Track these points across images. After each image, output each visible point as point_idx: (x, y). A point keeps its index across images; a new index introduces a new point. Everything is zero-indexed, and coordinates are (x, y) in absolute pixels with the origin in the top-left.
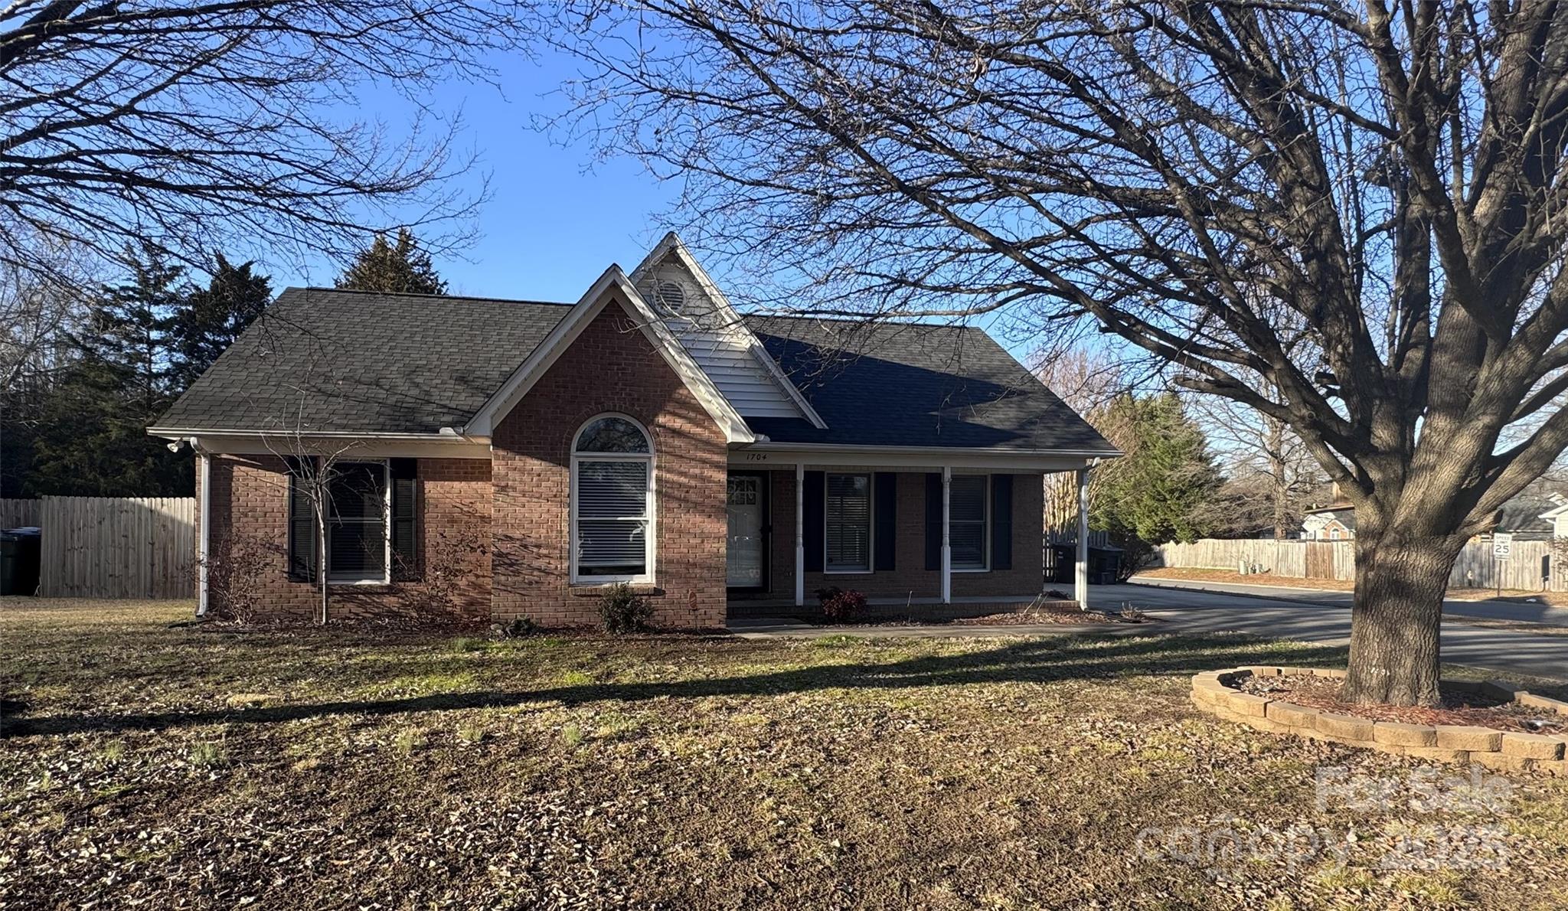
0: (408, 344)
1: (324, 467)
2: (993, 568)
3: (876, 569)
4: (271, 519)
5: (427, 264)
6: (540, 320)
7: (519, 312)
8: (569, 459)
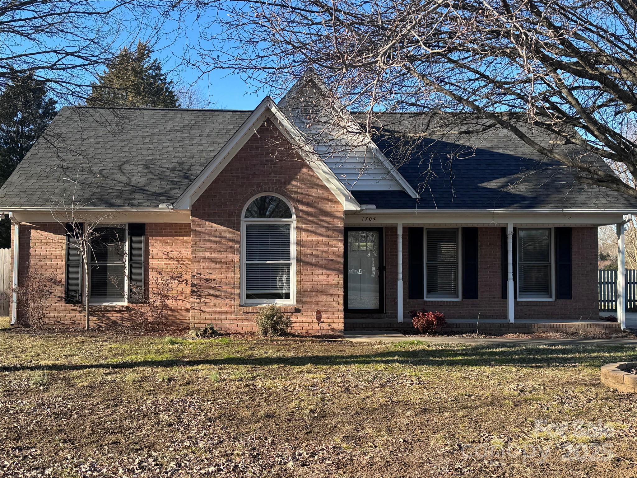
0: (141, 145)
1: (88, 230)
2: (557, 297)
3: (463, 298)
4: (55, 263)
5: (159, 68)
6: (229, 124)
7: (215, 118)
8: (240, 224)
